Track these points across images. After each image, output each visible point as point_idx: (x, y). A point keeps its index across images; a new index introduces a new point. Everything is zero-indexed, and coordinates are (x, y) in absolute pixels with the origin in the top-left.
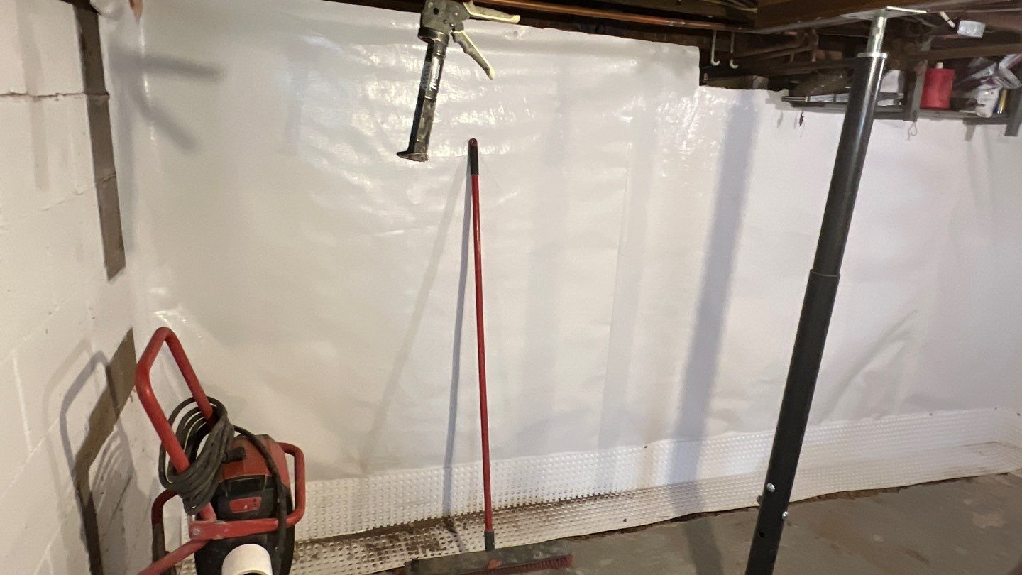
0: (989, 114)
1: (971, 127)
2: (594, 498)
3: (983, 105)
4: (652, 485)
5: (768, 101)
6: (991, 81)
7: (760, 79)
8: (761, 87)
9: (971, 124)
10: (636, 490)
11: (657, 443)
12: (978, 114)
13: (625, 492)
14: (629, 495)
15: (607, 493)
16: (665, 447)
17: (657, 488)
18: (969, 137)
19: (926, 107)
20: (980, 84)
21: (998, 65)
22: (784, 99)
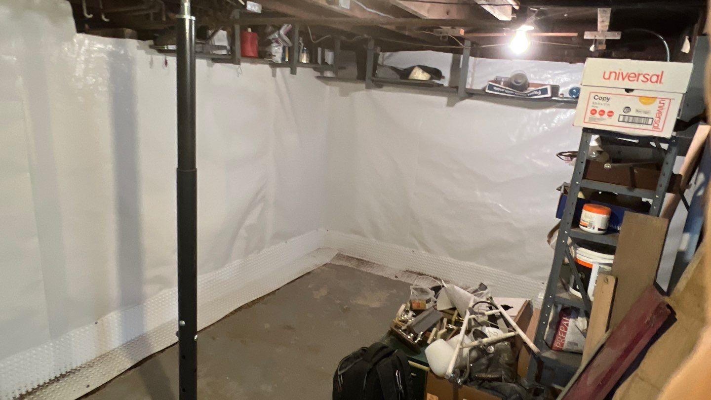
0: (280, 61)
1: (274, 69)
2: (57, 379)
3: (275, 56)
4: (108, 350)
5: (139, 48)
6: (277, 42)
7: (128, 31)
8: (131, 37)
9: (274, 67)
10: (95, 359)
11: (106, 316)
12: (274, 61)
13: (86, 364)
14: (90, 365)
15: (69, 370)
16: (113, 318)
17: (113, 350)
18: (274, 75)
19: (245, 56)
20: (272, 43)
21: (279, 32)
22: (151, 47)
